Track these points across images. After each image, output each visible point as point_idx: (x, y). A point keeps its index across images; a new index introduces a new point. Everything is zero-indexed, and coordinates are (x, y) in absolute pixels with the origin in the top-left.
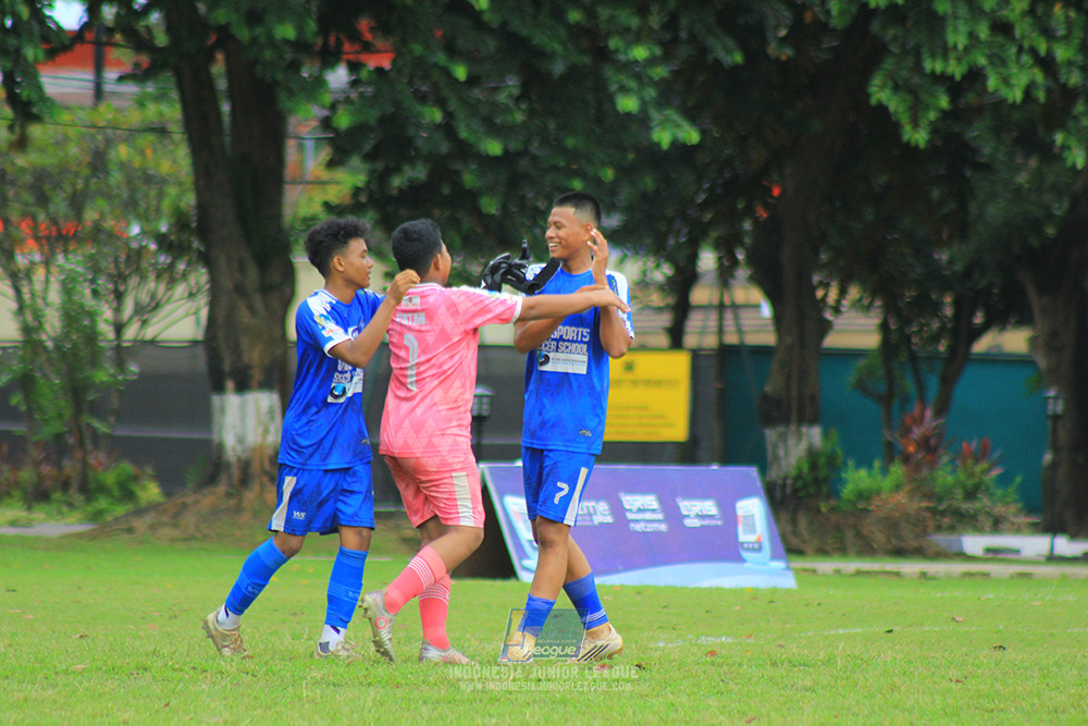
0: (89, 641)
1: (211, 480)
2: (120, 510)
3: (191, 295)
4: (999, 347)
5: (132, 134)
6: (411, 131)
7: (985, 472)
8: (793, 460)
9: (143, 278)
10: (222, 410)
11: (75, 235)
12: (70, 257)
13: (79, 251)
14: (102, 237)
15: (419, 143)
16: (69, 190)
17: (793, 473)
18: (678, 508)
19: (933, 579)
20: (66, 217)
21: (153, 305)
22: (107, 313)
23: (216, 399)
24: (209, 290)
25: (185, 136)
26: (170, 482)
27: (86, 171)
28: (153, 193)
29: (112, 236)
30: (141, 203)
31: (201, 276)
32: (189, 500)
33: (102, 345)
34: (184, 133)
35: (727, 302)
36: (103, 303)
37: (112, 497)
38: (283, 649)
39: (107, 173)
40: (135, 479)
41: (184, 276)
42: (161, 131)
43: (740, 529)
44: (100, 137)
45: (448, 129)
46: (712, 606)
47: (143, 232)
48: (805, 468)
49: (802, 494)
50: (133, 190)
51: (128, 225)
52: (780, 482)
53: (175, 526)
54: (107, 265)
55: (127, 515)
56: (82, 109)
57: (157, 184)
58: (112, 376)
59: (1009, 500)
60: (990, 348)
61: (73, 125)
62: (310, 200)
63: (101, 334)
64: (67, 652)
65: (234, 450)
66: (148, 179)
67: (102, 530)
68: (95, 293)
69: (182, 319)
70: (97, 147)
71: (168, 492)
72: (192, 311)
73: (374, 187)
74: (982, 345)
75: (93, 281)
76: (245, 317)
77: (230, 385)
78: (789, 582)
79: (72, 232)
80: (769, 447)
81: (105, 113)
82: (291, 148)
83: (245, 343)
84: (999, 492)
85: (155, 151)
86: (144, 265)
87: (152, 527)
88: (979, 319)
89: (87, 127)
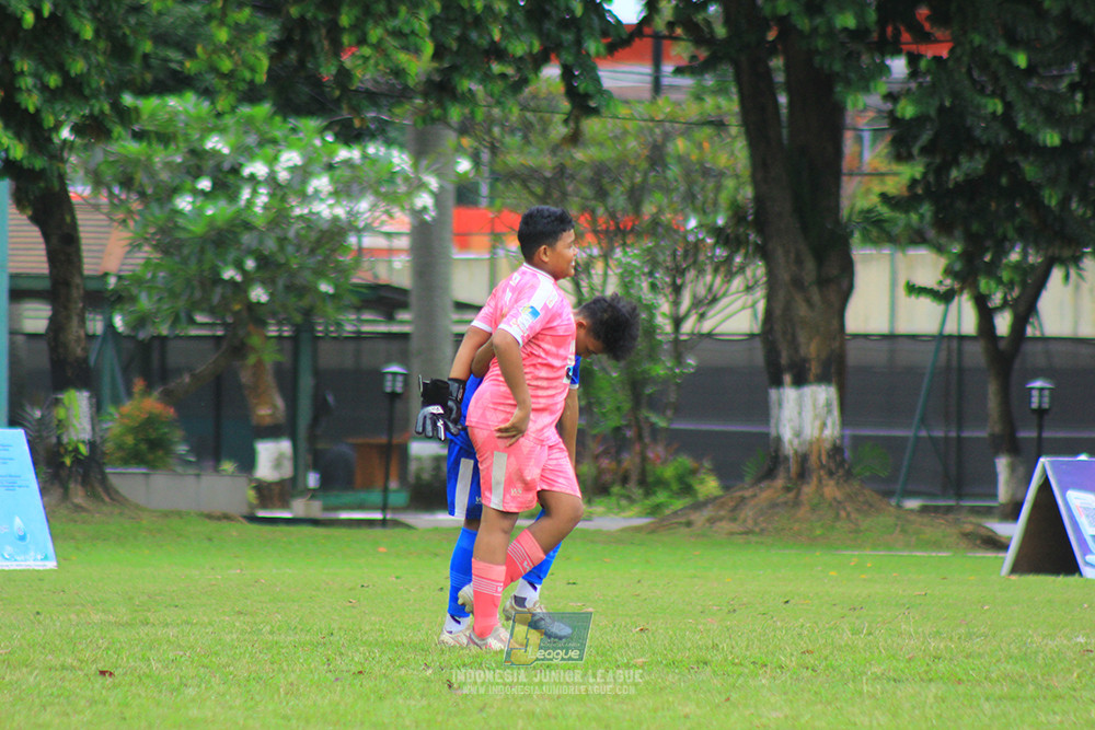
0: (650, 634)
1: (769, 474)
2: (679, 504)
3: (749, 289)
5: (689, 127)
6: (969, 121)
9: (701, 272)
10: (780, 404)
11: (632, 230)
12: (628, 250)
13: (637, 245)
14: (660, 230)
15: (978, 133)
16: (627, 183)
20: (624, 210)
21: (710, 298)
22: (665, 306)
23: (773, 393)
24: (766, 283)
25: (743, 129)
26: (729, 475)
27: (644, 165)
28: (711, 186)
29: (671, 230)
30: (699, 196)
31: (758, 270)
32: (747, 494)
33: (659, 338)
34: (741, 126)
36: (661, 296)
37: (671, 490)
38: (843, 644)
39: (665, 166)
40: (694, 472)
41: (742, 269)
42: (719, 124)
44: (658, 131)
45: (1007, 119)
47: (701, 226)
50: (691, 184)
51: (686, 219)
53: (734, 520)
54: (665, 258)
55: (685, 508)
56: (640, 102)
57: (715, 176)
58: (671, 369)
61: (632, 118)
62: (868, 192)
63: (660, 328)
64: (627, 645)
65: (791, 443)
66: (706, 172)
67: (661, 524)
68: (653, 286)
69: (738, 312)
70: (655, 141)
71: (726, 487)
72: (750, 304)
73: (931, 178)
75: (651, 274)
76: (802, 310)
77: (787, 378)
79: (630, 225)
81: (664, 107)
82: (849, 139)
83: (802, 338)
85: (713, 144)
86: (702, 258)
87: (712, 521)
89: (645, 120)
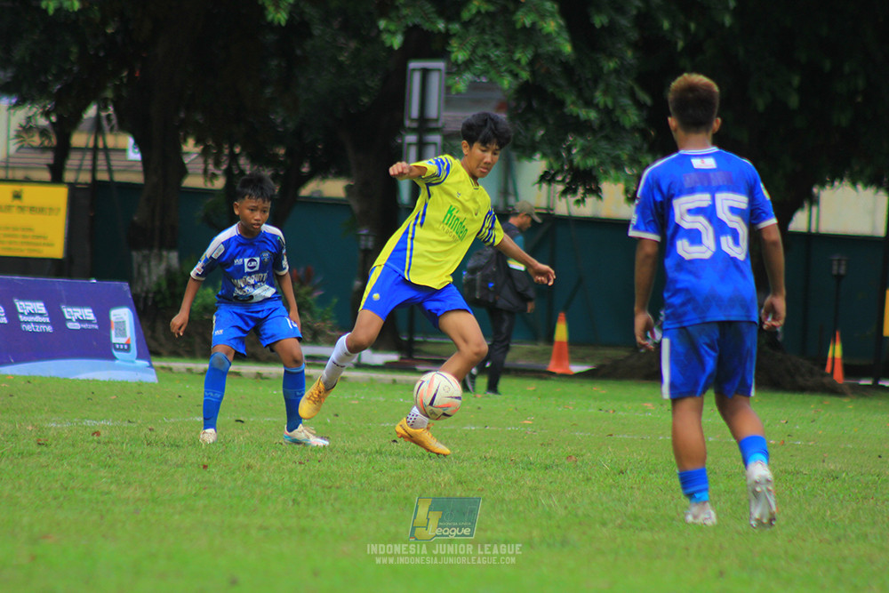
4: (319, 192)
7: (308, 294)
8: (154, 278)
17: (154, 288)
18: (62, 313)
19: (267, 378)
35: (100, 145)
43: (113, 332)
46: (91, 395)
48: (164, 284)
49: (160, 306)
52: (143, 295)
59: (326, 317)
60: (313, 193)
74: (307, 191)
78: (151, 377)
80: (135, 266)
84: (318, 310)
88: (305, 169)
